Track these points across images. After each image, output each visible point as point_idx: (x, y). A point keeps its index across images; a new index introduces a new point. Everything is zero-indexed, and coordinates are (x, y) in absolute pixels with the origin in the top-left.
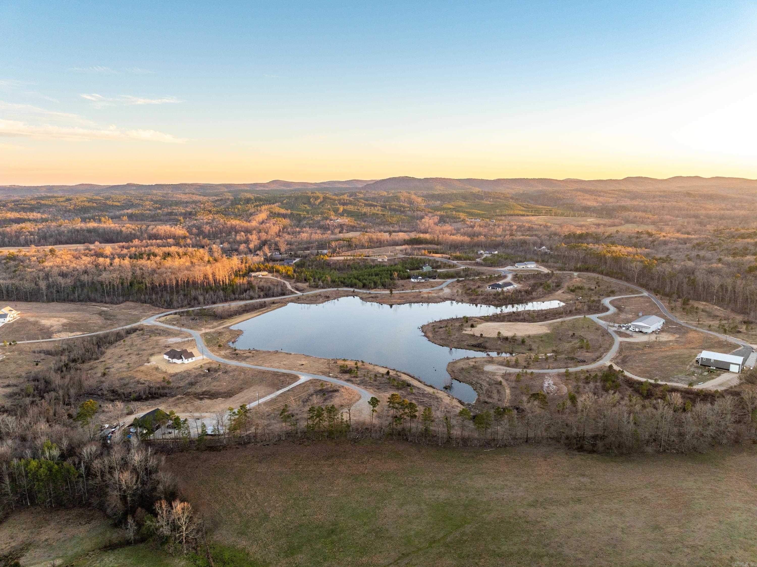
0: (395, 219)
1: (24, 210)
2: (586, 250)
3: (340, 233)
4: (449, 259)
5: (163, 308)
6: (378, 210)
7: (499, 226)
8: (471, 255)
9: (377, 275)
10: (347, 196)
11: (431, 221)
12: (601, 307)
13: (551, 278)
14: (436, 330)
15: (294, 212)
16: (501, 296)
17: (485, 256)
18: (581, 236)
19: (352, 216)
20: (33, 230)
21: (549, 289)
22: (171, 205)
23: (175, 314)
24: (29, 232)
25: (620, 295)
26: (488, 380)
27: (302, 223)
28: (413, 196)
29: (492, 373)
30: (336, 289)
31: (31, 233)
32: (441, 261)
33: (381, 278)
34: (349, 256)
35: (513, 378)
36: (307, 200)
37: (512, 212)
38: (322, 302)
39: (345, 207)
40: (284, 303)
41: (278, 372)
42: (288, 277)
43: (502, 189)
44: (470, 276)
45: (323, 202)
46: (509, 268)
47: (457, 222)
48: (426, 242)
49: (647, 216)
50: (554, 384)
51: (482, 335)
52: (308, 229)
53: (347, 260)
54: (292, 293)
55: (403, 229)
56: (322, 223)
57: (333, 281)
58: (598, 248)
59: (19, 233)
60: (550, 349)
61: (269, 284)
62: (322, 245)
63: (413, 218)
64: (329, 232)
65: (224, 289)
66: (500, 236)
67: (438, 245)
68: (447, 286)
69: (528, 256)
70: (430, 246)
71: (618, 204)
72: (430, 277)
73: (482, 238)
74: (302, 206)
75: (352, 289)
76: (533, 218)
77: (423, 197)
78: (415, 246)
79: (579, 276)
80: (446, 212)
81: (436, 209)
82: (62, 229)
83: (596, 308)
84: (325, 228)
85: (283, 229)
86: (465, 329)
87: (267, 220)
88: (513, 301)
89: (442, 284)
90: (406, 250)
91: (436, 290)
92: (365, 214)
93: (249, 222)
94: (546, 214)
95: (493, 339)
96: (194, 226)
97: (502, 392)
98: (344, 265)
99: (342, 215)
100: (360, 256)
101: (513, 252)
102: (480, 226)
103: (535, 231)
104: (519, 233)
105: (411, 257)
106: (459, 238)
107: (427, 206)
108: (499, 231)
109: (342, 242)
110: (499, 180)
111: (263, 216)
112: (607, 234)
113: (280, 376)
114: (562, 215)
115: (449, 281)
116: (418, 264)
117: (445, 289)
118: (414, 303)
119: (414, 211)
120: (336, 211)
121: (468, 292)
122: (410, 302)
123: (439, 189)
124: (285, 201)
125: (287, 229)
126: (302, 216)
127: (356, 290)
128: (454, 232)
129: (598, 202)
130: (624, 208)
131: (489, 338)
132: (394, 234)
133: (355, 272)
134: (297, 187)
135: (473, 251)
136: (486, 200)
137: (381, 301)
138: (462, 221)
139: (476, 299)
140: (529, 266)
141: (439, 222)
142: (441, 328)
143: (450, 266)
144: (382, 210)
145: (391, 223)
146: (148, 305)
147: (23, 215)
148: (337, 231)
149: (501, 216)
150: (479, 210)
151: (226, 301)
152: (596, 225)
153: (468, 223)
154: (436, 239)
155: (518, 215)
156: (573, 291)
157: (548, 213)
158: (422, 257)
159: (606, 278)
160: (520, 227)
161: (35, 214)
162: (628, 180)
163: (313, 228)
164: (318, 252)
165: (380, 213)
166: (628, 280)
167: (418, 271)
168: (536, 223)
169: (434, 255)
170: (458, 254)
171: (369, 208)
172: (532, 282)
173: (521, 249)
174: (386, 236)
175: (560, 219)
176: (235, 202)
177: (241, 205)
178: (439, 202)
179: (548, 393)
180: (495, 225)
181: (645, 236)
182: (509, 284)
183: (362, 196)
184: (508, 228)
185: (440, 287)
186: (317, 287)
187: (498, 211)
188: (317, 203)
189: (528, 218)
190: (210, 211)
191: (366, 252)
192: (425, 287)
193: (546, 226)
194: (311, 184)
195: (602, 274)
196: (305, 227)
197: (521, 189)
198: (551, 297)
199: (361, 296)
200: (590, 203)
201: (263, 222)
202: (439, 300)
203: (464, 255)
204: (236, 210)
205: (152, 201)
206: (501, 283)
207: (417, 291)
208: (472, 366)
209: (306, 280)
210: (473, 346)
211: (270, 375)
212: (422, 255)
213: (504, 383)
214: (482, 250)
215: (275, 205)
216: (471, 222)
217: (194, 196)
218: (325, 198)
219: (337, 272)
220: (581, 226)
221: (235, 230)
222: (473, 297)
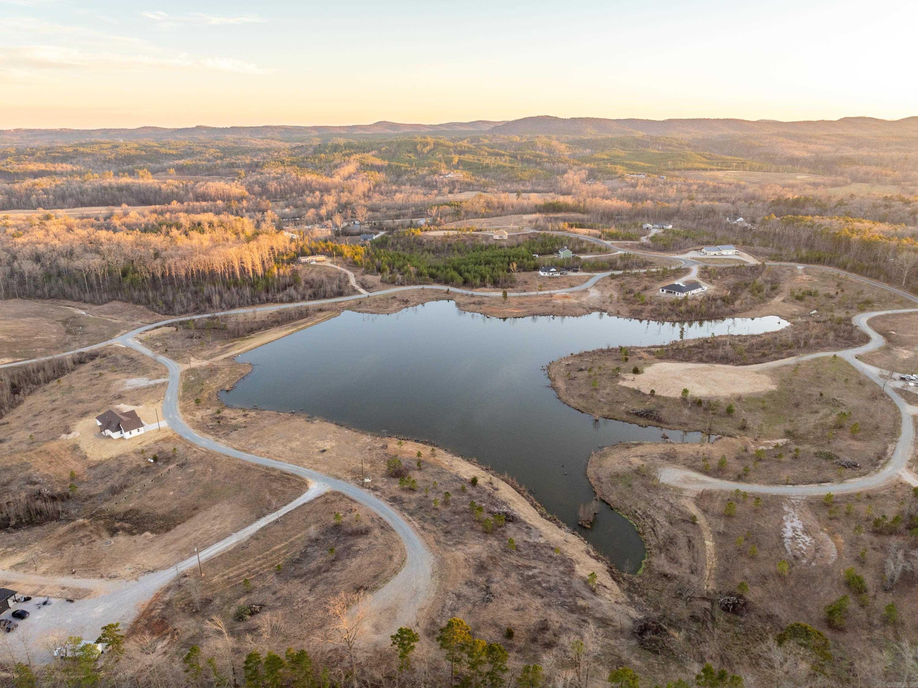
0: (527, 174)
1: (54, 160)
2: (812, 227)
3: (450, 192)
4: (600, 237)
5: (159, 313)
6: (506, 161)
7: (672, 185)
8: (633, 231)
9: (488, 263)
10: (468, 142)
11: (577, 178)
12: (856, 334)
13: (760, 273)
14: (572, 375)
15: (392, 163)
16: (683, 308)
17: (654, 232)
18: (796, 203)
19: (470, 169)
20: (48, 187)
21: (760, 294)
22: (237, 154)
23: (169, 325)
24: (43, 190)
25: (881, 310)
26: (667, 508)
27: (401, 179)
28: (554, 143)
29: (675, 489)
30: (420, 287)
31: (46, 192)
32: (587, 242)
33: (493, 269)
34: (452, 230)
35: (718, 506)
36: (413, 147)
37: (689, 165)
38: (396, 311)
39: (462, 156)
40: (337, 310)
41: (274, 469)
42: (353, 265)
43: (673, 134)
44: (631, 268)
45: (433, 149)
46: (692, 254)
47: (612, 179)
48: (567, 209)
49: (884, 172)
50: (806, 531)
51: (653, 391)
52: (408, 187)
53: (448, 237)
54: (355, 291)
55: (537, 188)
56: (428, 179)
57: (419, 274)
58: (831, 224)
59: (30, 191)
60: (780, 428)
61: (323, 277)
62: (420, 212)
63: (552, 172)
64: (436, 192)
65: (253, 285)
66: (674, 200)
67: (583, 213)
68: (596, 285)
69: (719, 233)
70: (573, 215)
71: (838, 154)
72: (568, 269)
73: (649, 204)
74: (405, 156)
75: (445, 288)
76: (720, 174)
77: (567, 143)
78: (552, 215)
79: (806, 272)
80: (598, 165)
81: (585, 160)
82: (86, 186)
83: (846, 335)
84: (430, 186)
85: (375, 187)
86: (623, 375)
87: (354, 174)
88: (702, 316)
89: (587, 281)
90: (537, 220)
91: (577, 292)
92: (487, 167)
93: (331, 177)
94: (737, 168)
95: (674, 401)
96: (256, 182)
97: (696, 543)
98: (443, 245)
99: (456, 167)
100: (468, 229)
101: (694, 226)
102: (645, 185)
103: (724, 192)
104: (700, 196)
105: (542, 232)
106: (614, 203)
107: (573, 156)
108: (672, 192)
109: (447, 207)
110: (670, 121)
111: (350, 168)
112: (834, 201)
113: (276, 479)
114: (760, 169)
115: (599, 275)
116: (552, 245)
117: (591, 290)
118: (541, 315)
119: (554, 163)
120: (448, 162)
121: (628, 296)
122: (534, 315)
123: (590, 133)
124: (383, 149)
125: (380, 188)
126: (403, 168)
127: (452, 289)
128: (608, 193)
129: (808, 152)
130: (850, 161)
131: (666, 399)
132: (524, 195)
133: (456, 258)
134: (407, 130)
135: (636, 225)
136: (653, 148)
137: (488, 310)
138: (620, 177)
139: (641, 311)
140: (724, 252)
141: (588, 178)
142: (581, 370)
143: (600, 250)
144: (511, 162)
145: (521, 180)
146: (142, 307)
147: (50, 167)
148: (446, 189)
149: (674, 170)
150: (641, 161)
151: (253, 304)
152: (810, 184)
153: (627, 180)
154: (582, 205)
155: (698, 169)
156: (800, 298)
157: (741, 166)
158: (560, 233)
159: (853, 277)
160: (700, 186)
161: (64, 165)
162: (846, 121)
163: (415, 185)
164: (412, 222)
165: (508, 165)
166: (889, 280)
167: (551, 257)
168: (725, 180)
169: (577, 230)
170: (613, 230)
171: (493, 158)
172: (731, 280)
173: (707, 221)
174: (512, 199)
175: (758, 176)
176: (318, 150)
177: (325, 153)
178: (588, 151)
179: (796, 558)
180: (666, 183)
181: (898, 205)
182: (694, 285)
183: (486, 141)
184: (685, 188)
185: (583, 287)
186: (393, 282)
187: (670, 163)
188: (426, 152)
189: (712, 173)
190: (283, 162)
191: (477, 223)
192: (560, 285)
193: (738, 186)
194: (425, 126)
195: (845, 268)
196: (405, 185)
197: (699, 134)
198: (765, 310)
199: (457, 299)
200: (797, 153)
201: (349, 177)
202: (581, 310)
203: (622, 231)
204: (317, 161)
205: (218, 148)
206: (680, 282)
207: (547, 292)
208: (635, 467)
209: (380, 270)
210: (636, 414)
211: (257, 475)
212: (559, 230)
213: (702, 520)
214: (649, 222)
215: (371, 153)
216: (632, 178)
217: (273, 141)
218: (437, 145)
219: (432, 255)
220: (792, 186)
221: (310, 188)
222: (635, 307)
